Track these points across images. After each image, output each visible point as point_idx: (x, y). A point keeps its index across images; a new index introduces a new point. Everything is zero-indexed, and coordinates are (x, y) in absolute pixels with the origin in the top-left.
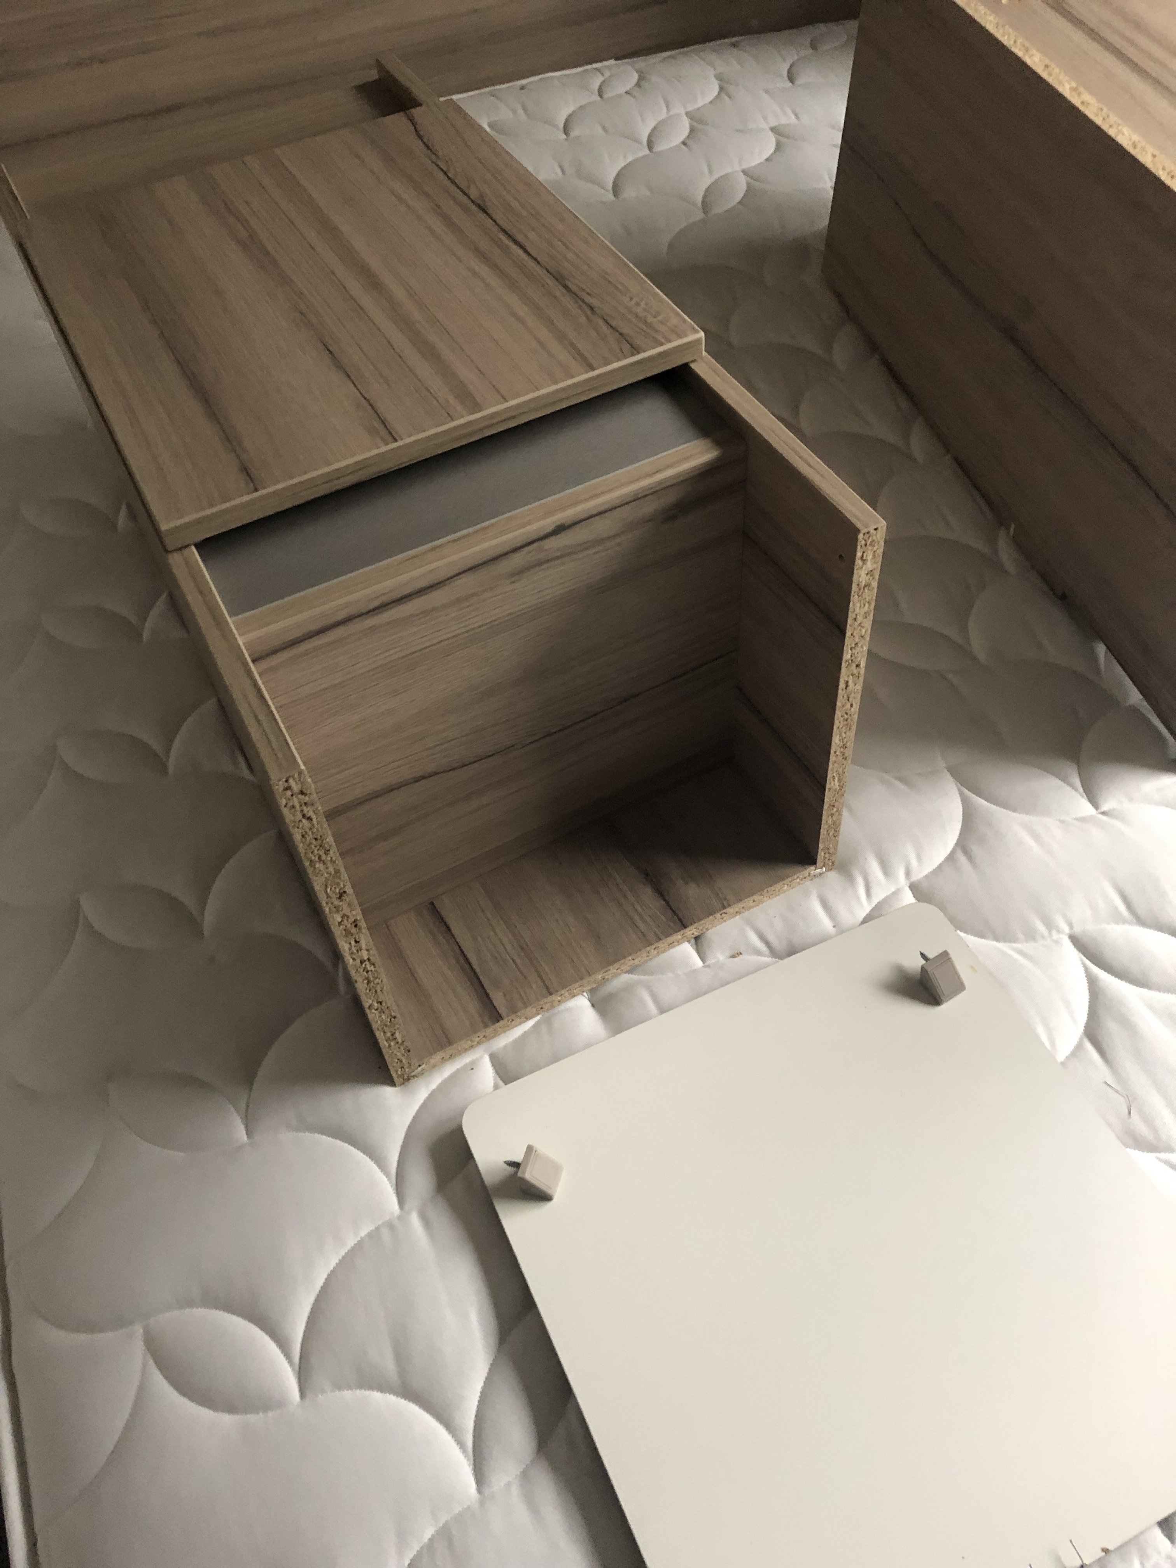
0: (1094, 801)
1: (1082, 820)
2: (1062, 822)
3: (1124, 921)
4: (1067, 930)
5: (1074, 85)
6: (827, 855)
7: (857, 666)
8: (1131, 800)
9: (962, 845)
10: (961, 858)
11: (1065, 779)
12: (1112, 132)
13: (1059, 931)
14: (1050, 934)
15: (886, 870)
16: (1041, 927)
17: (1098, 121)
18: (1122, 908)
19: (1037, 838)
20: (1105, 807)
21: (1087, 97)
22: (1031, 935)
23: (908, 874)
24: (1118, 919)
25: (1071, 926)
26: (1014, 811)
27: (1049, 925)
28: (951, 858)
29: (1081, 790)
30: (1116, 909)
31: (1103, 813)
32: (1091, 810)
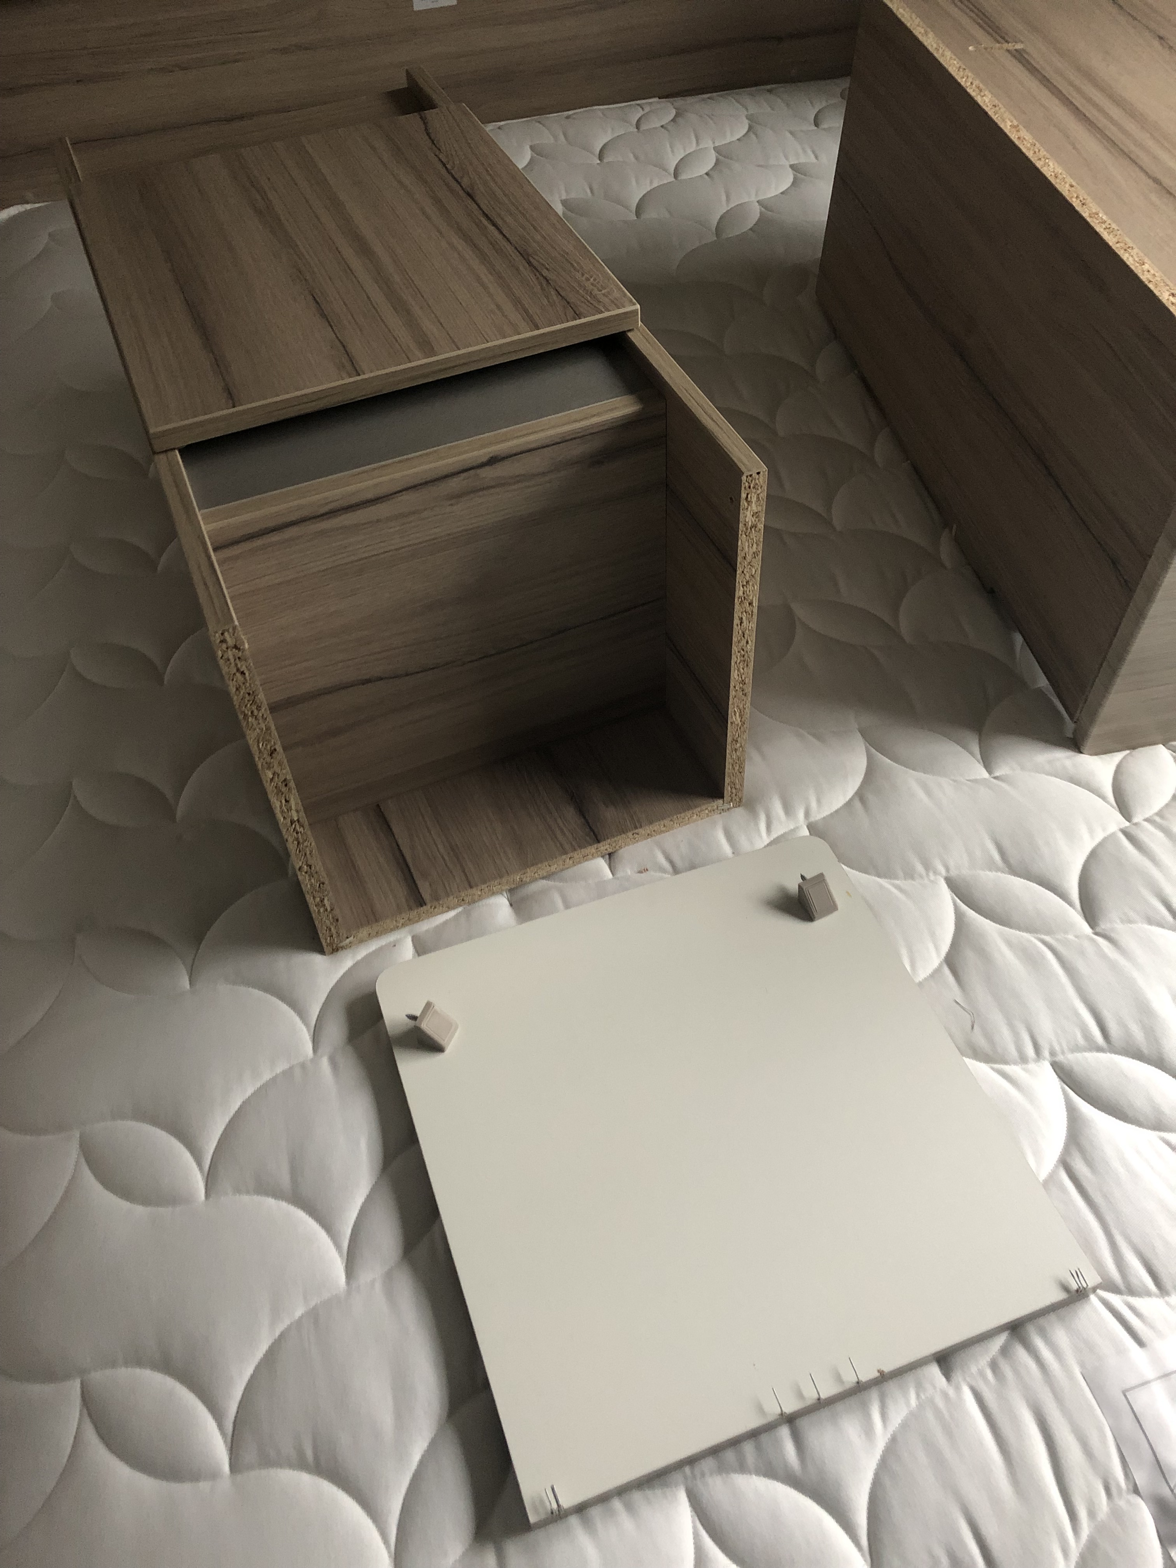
0: (988, 766)
1: (975, 781)
2: (955, 781)
3: (998, 869)
4: (943, 871)
5: (1015, 123)
6: (734, 791)
7: (750, 604)
8: (1023, 768)
9: (860, 795)
10: (858, 804)
11: (966, 748)
12: (1038, 164)
13: (936, 873)
14: (927, 875)
15: (788, 809)
16: (920, 868)
17: (1030, 154)
18: (997, 857)
19: (928, 792)
20: (997, 774)
21: (1024, 133)
22: (910, 874)
23: (807, 814)
24: (991, 866)
25: (948, 870)
26: (914, 769)
27: (928, 866)
28: (849, 804)
29: (979, 757)
30: (991, 858)
31: (995, 778)
32: (985, 774)
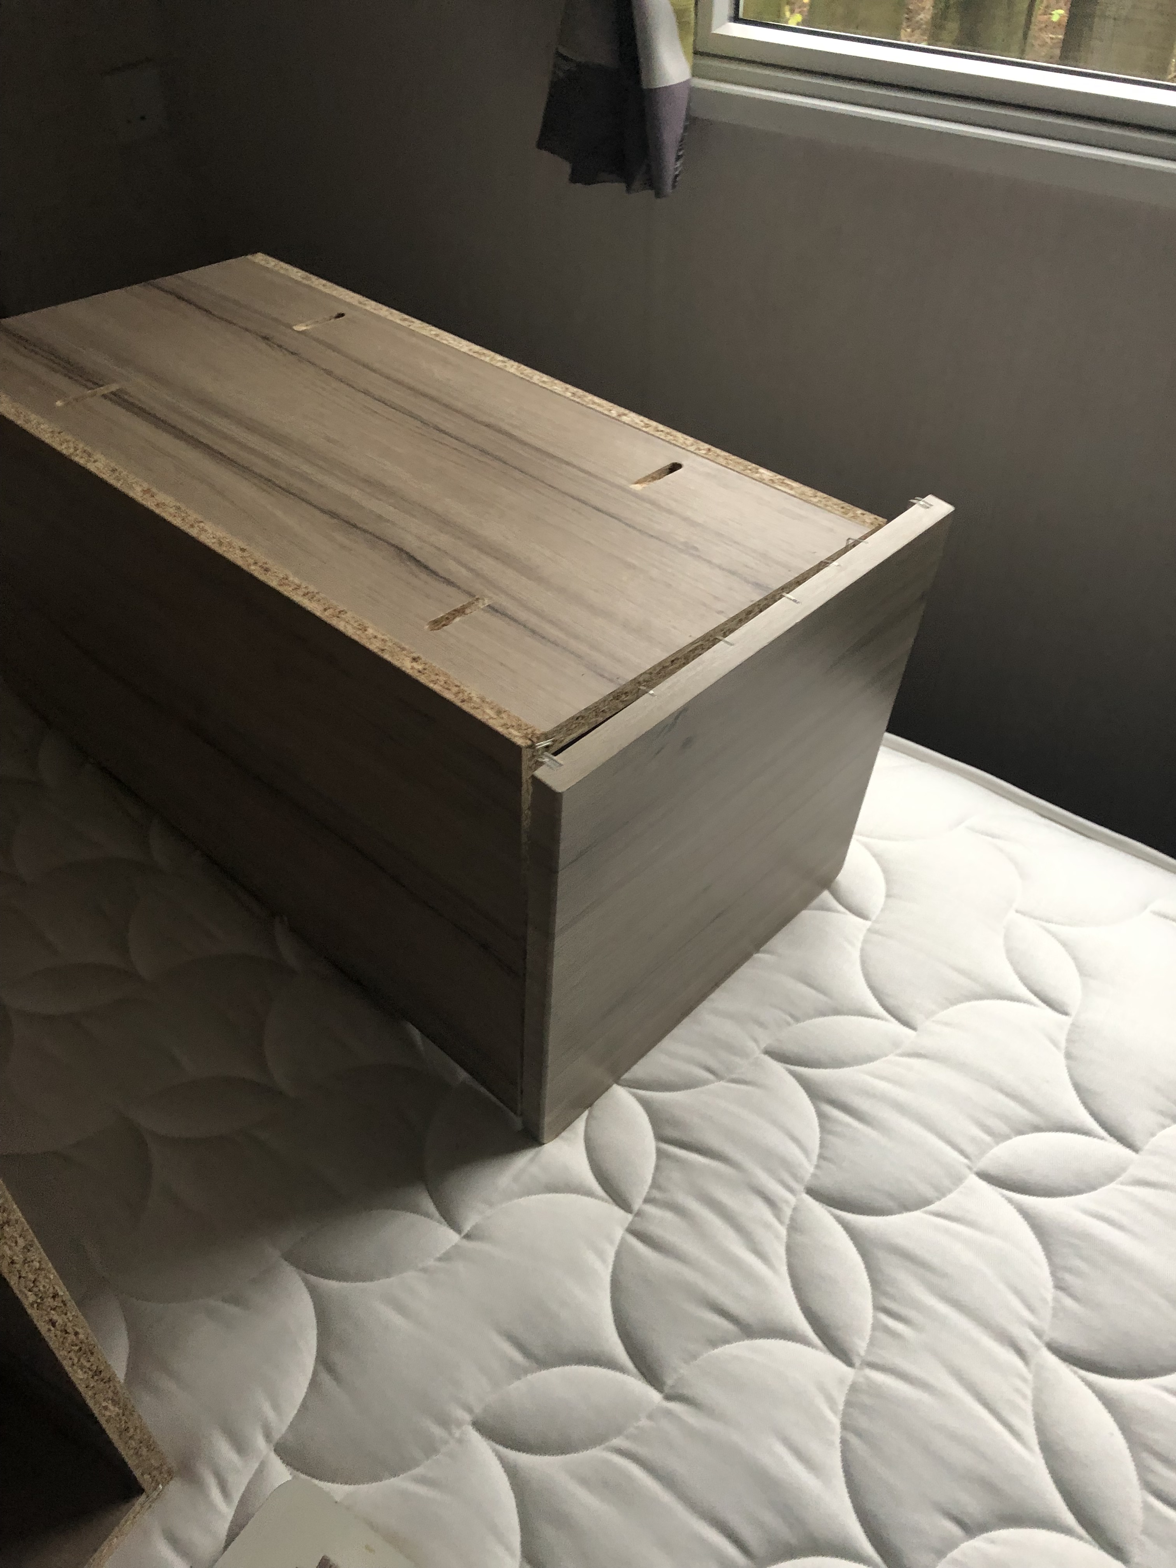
0: (453, 1224)
1: (446, 1257)
2: (424, 1270)
3: (526, 1371)
4: (467, 1417)
6: (155, 1473)
8: (491, 1205)
9: (323, 1361)
10: (325, 1378)
11: (415, 1209)
13: (459, 1424)
14: (450, 1433)
15: (241, 1446)
16: (437, 1431)
18: (517, 1356)
19: (401, 1309)
20: (467, 1228)
22: (431, 1448)
23: (268, 1436)
24: (517, 1372)
25: (470, 1410)
26: (371, 1278)
27: (445, 1422)
28: (314, 1384)
29: (437, 1215)
30: (511, 1361)
31: (468, 1237)
32: (454, 1237)
